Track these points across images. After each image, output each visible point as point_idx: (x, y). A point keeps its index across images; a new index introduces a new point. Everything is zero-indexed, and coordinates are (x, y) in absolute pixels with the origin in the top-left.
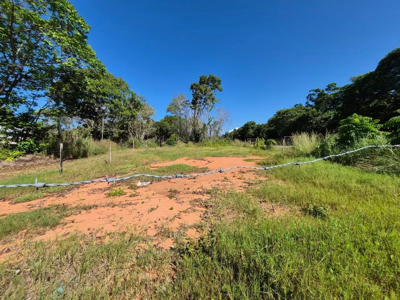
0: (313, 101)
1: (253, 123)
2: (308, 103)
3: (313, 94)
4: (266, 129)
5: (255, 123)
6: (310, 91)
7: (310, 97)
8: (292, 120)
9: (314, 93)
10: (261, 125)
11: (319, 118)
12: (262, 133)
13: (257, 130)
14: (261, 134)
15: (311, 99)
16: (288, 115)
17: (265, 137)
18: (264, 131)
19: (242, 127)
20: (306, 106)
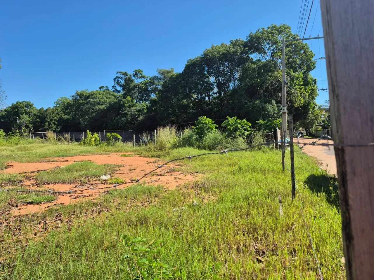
0: (120, 86)
1: (29, 105)
2: (115, 87)
3: (121, 78)
4: (56, 118)
5: (32, 105)
6: (118, 73)
7: (117, 80)
8: (102, 107)
9: (122, 76)
10: (47, 110)
11: (134, 109)
12: (49, 124)
13: (39, 117)
14: (47, 124)
15: (118, 83)
16: (95, 100)
17: (54, 129)
18: (52, 120)
19: (5, 110)
20: (114, 91)
